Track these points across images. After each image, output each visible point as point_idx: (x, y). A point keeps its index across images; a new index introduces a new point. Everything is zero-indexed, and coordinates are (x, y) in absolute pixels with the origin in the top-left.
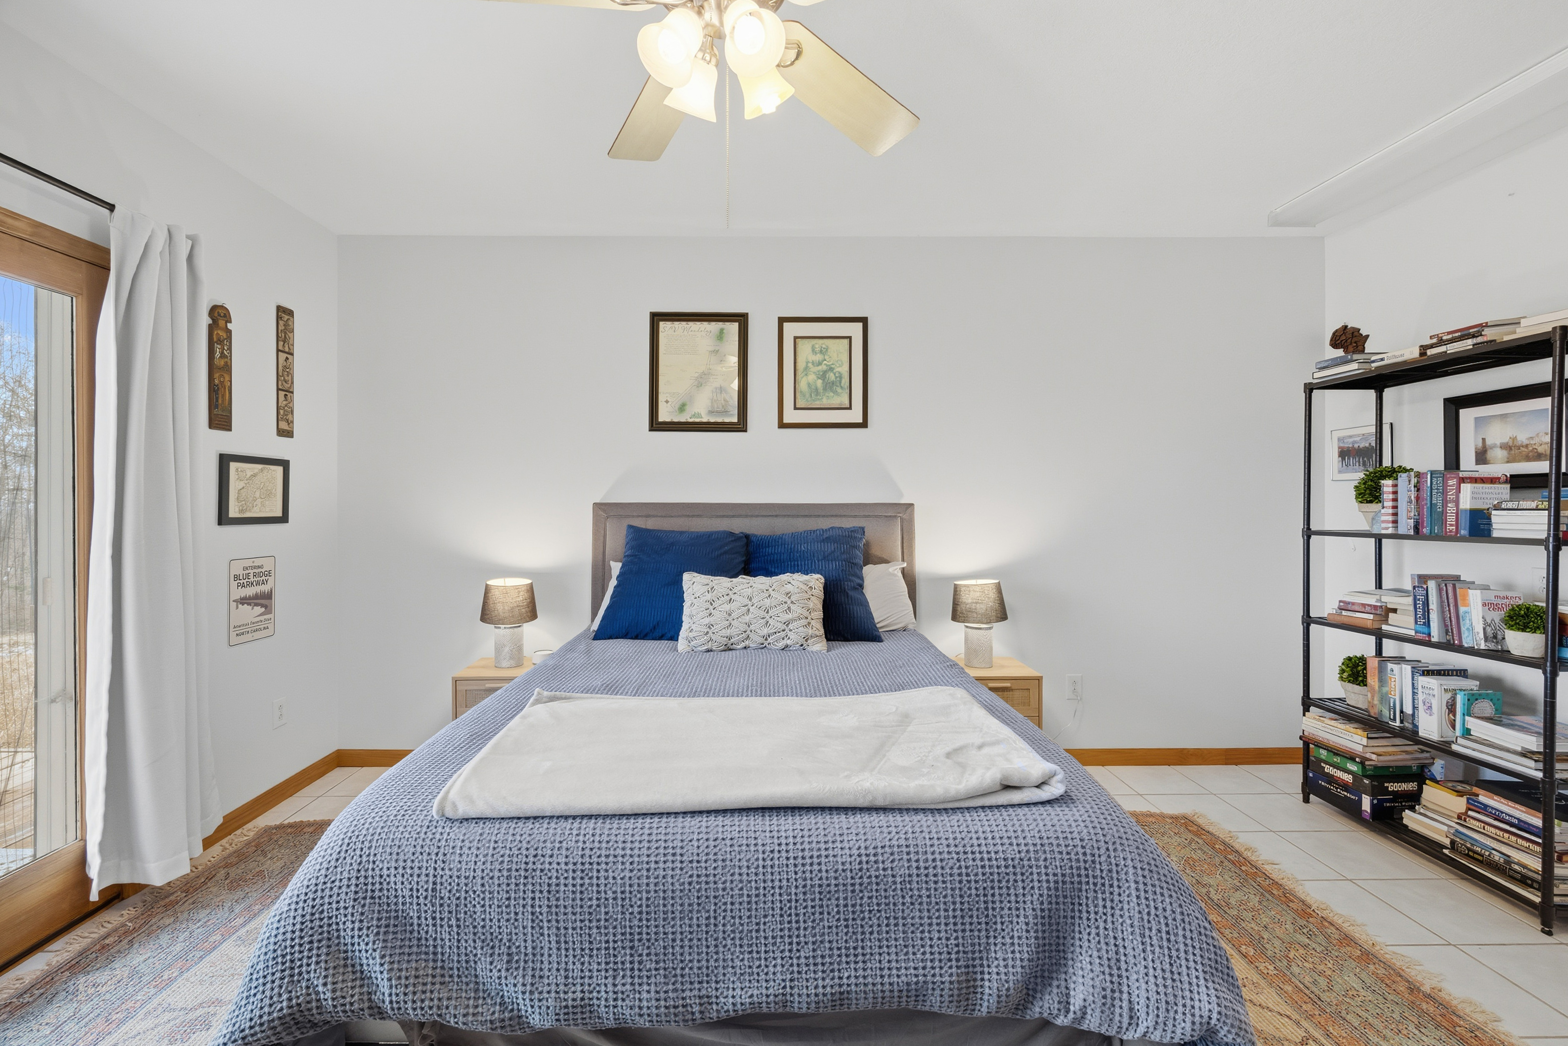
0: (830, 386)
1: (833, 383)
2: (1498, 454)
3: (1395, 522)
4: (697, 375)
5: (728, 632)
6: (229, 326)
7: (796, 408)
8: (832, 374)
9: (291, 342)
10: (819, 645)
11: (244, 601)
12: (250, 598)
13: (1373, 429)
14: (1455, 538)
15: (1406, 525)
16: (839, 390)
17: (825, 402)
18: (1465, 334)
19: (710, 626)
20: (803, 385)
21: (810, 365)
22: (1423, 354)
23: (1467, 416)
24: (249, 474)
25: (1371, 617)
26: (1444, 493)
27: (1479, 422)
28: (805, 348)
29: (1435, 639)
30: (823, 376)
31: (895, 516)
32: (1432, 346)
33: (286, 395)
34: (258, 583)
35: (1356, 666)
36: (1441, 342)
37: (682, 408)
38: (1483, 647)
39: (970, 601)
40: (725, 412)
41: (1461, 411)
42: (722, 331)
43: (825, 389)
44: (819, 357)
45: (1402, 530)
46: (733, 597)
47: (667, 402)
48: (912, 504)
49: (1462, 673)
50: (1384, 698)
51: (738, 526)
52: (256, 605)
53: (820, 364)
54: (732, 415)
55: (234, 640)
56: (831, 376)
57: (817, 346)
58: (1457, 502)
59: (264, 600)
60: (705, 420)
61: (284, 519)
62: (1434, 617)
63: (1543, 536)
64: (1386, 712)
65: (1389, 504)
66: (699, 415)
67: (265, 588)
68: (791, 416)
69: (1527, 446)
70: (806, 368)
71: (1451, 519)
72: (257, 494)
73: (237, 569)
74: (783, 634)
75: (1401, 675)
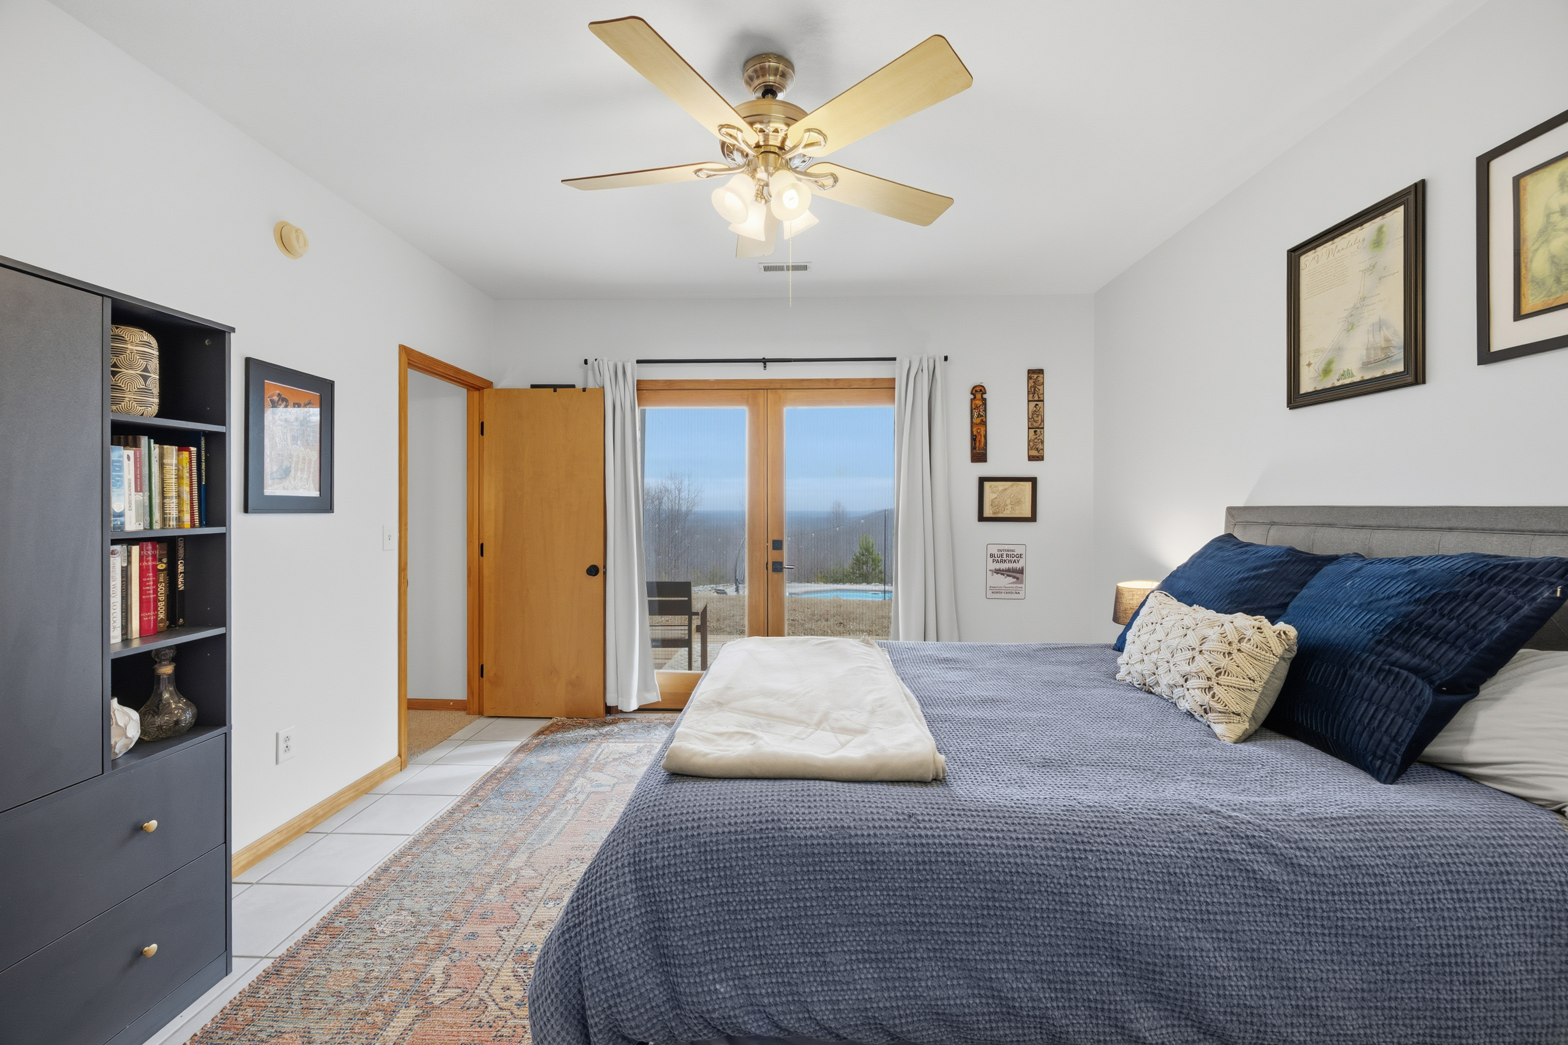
4: (1347, 312)
6: (984, 396)
7: (1518, 318)
9: (1041, 392)
11: (998, 571)
12: (1003, 570)
24: (1001, 489)
28: (1542, 187)
33: (1035, 432)
34: (1010, 561)
37: (1328, 369)
40: (1386, 359)
42: (1380, 233)
47: (1309, 365)
52: (1008, 576)
54: (1397, 361)
55: (990, 595)
59: (1017, 574)
60: (1357, 379)
61: (1033, 518)
66: (1348, 373)
67: (1017, 566)
68: (1506, 337)
72: (1008, 502)
73: (994, 550)
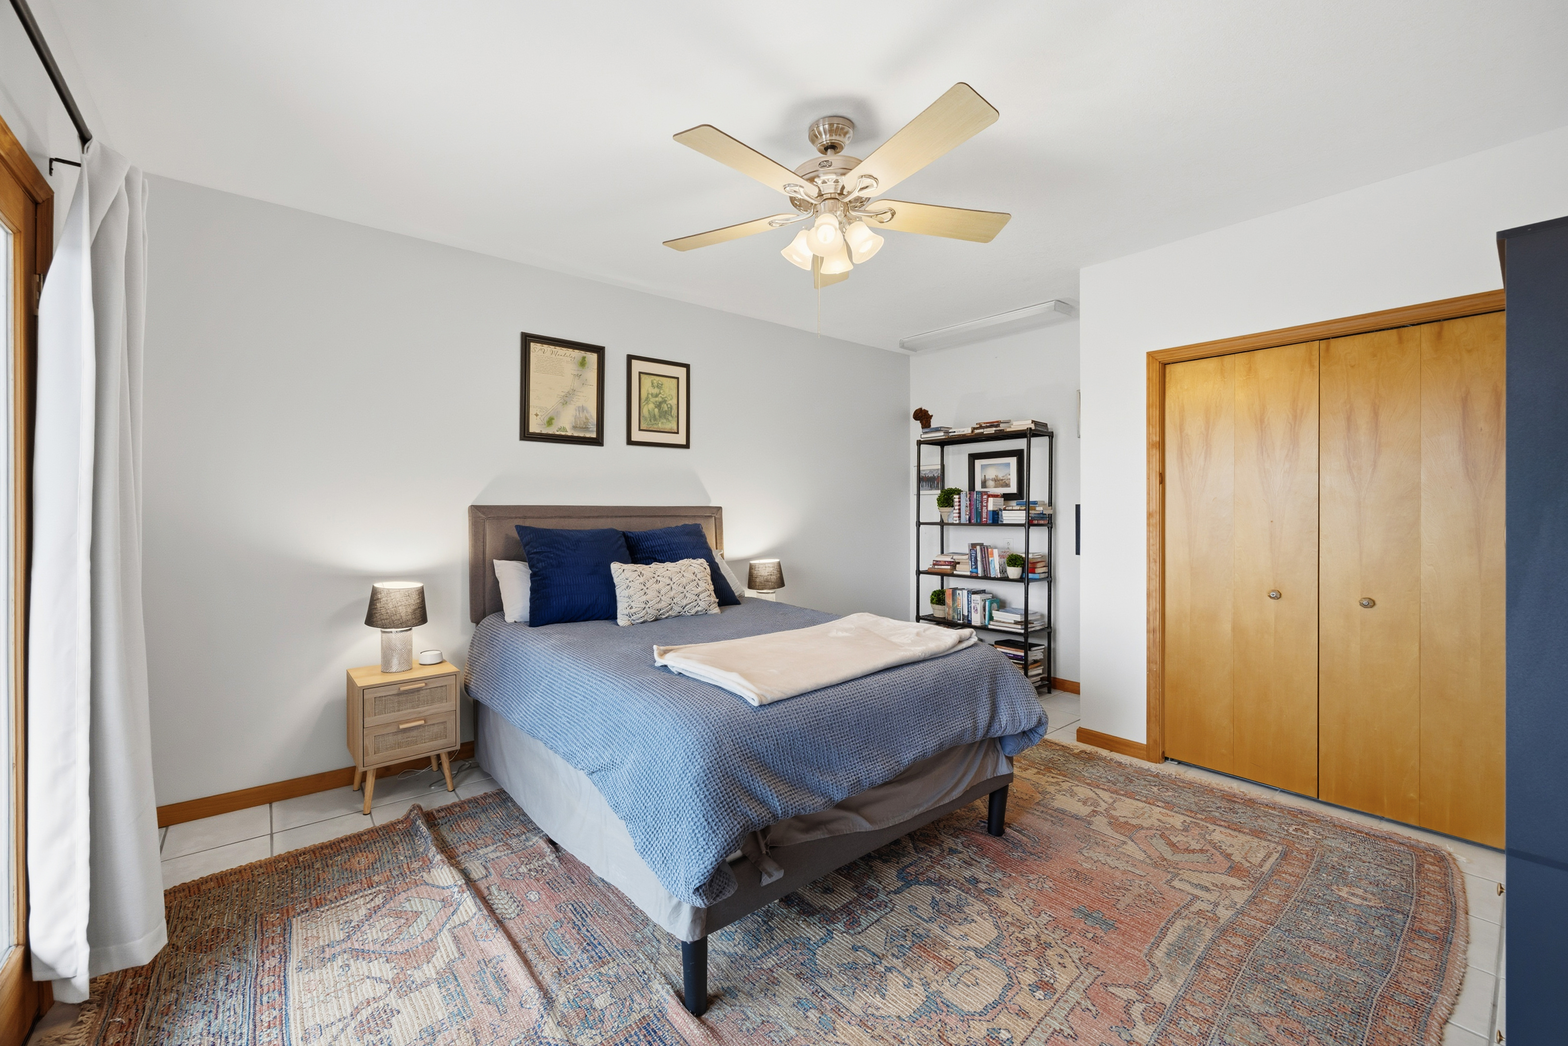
0: (664, 414)
1: (666, 412)
2: (991, 483)
3: (959, 517)
4: (563, 394)
5: (659, 606)
7: (640, 430)
8: (665, 405)
10: (716, 610)
13: (939, 467)
14: (986, 525)
15: (965, 518)
16: (670, 418)
17: (660, 426)
18: (991, 425)
19: (647, 602)
20: (645, 411)
21: (650, 396)
22: (972, 432)
23: (978, 463)
25: (949, 567)
26: (982, 502)
27: (983, 467)
28: (647, 381)
29: (980, 575)
30: (659, 405)
31: (711, 517)
32: (977, 428)
35: (939, 595)
36: (981, 427)
37: (550, 422)
38: (999, 576)
39: (766, 574)
40: (586, 429)
41: (976, 461)
42: (584, 358)
43: (660, 417)
44: (656, 391)
45: (963, 521)
46: (659, 579)
47: (537, 415)
48: (720, 508)
49: (983, 592)
50: (955, 610)
51: (620, 525)
53: (657, 396)
54: (592, 431)
56: (665, 407)
57: (655, 382)
58: (987, 506)
60: (569, 434)
62: (979, 564)
63: (1024, 522)
64: (956, 617)
65: (957, 508)
66: (565, 430)
68: (636, 436)
69: (1002, 480)
70: (647, 398)
71: (984, 515)
74: (695, 604)
75: (963, 597)
